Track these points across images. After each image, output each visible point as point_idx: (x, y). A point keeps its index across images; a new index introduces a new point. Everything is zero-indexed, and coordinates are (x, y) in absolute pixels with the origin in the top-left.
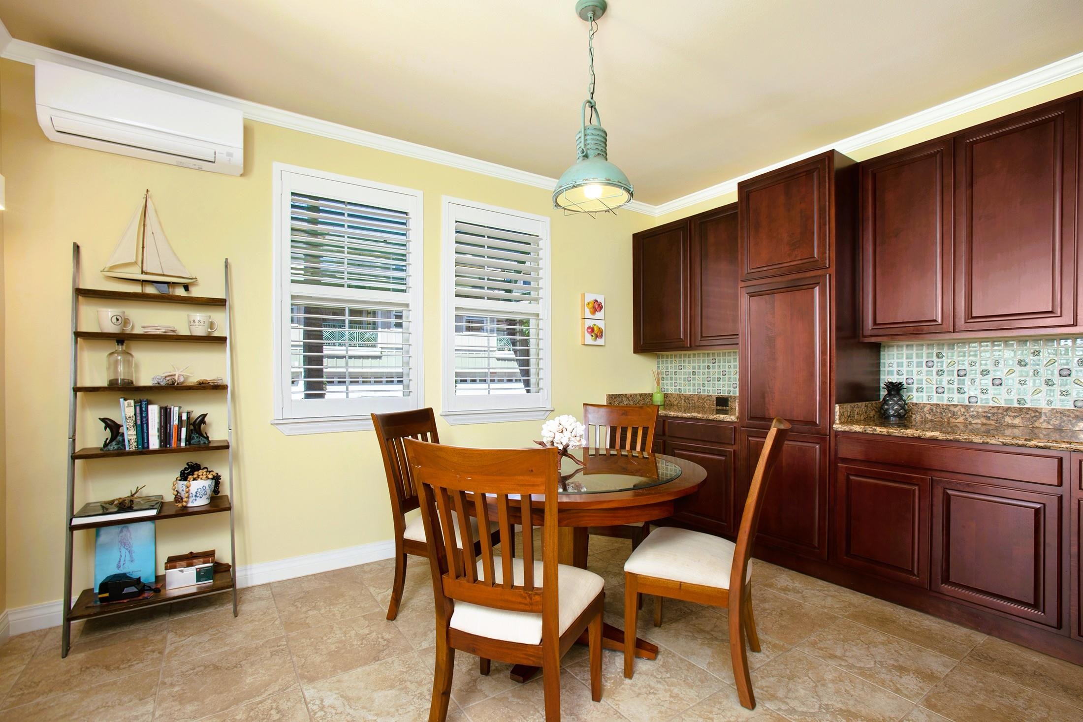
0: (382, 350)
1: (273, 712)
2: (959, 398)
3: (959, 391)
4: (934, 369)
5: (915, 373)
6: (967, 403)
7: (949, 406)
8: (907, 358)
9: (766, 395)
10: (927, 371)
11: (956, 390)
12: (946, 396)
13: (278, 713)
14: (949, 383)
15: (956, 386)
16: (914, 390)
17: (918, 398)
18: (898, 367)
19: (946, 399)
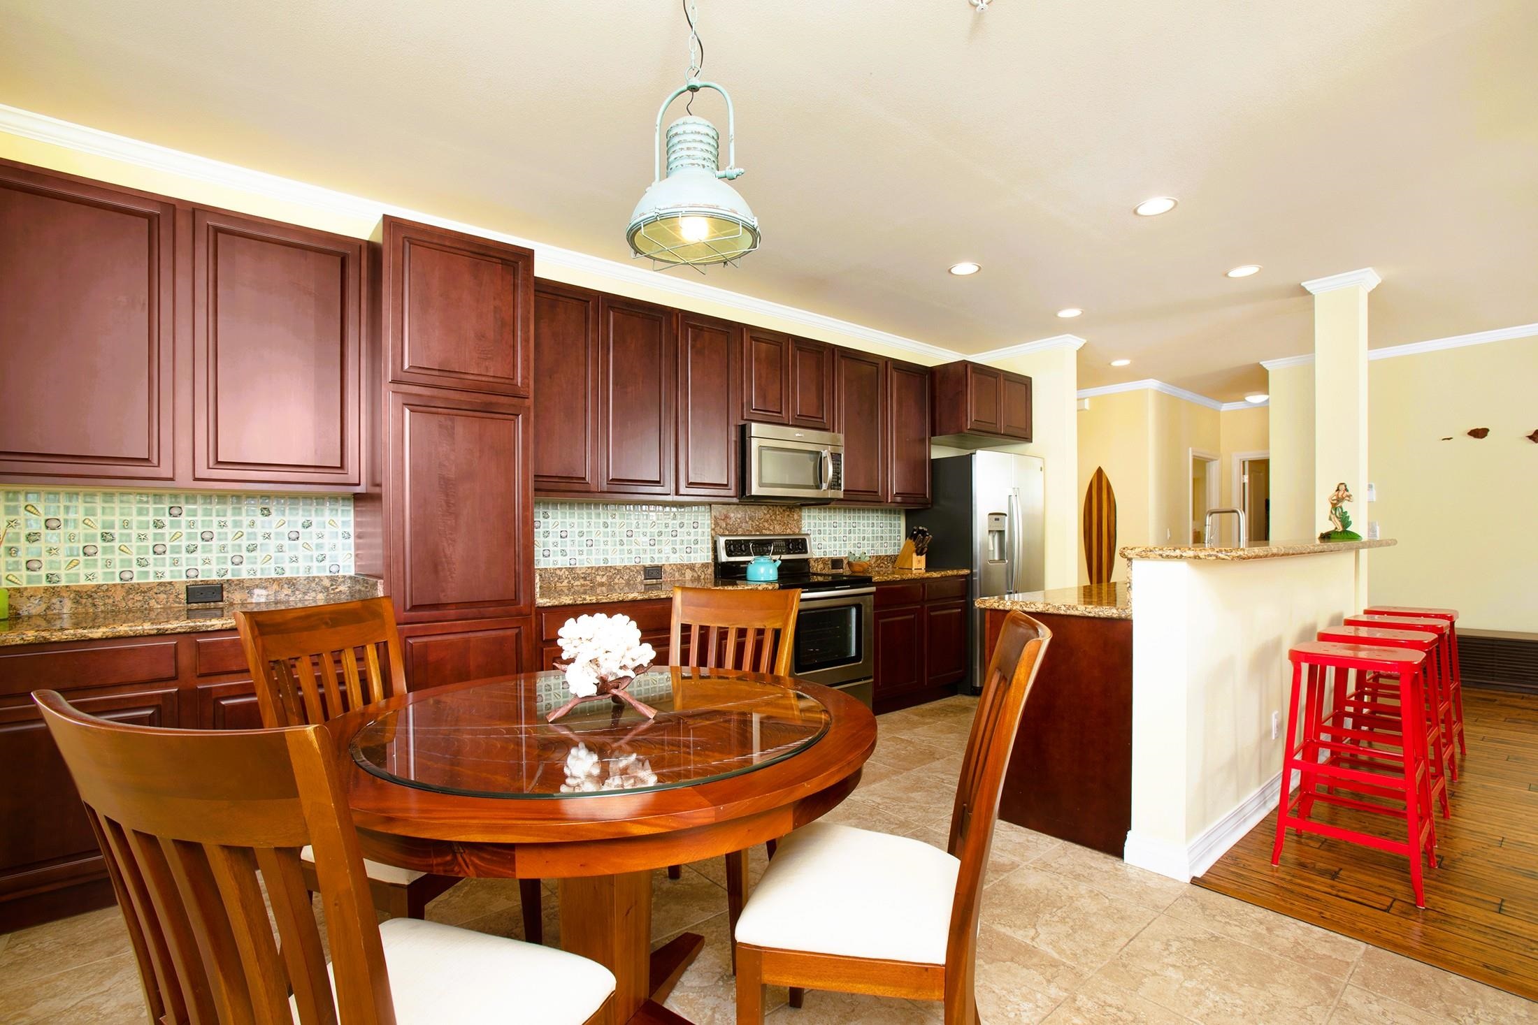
1: (1174, 949)
9: (440, 568)
13: (1171, 945)
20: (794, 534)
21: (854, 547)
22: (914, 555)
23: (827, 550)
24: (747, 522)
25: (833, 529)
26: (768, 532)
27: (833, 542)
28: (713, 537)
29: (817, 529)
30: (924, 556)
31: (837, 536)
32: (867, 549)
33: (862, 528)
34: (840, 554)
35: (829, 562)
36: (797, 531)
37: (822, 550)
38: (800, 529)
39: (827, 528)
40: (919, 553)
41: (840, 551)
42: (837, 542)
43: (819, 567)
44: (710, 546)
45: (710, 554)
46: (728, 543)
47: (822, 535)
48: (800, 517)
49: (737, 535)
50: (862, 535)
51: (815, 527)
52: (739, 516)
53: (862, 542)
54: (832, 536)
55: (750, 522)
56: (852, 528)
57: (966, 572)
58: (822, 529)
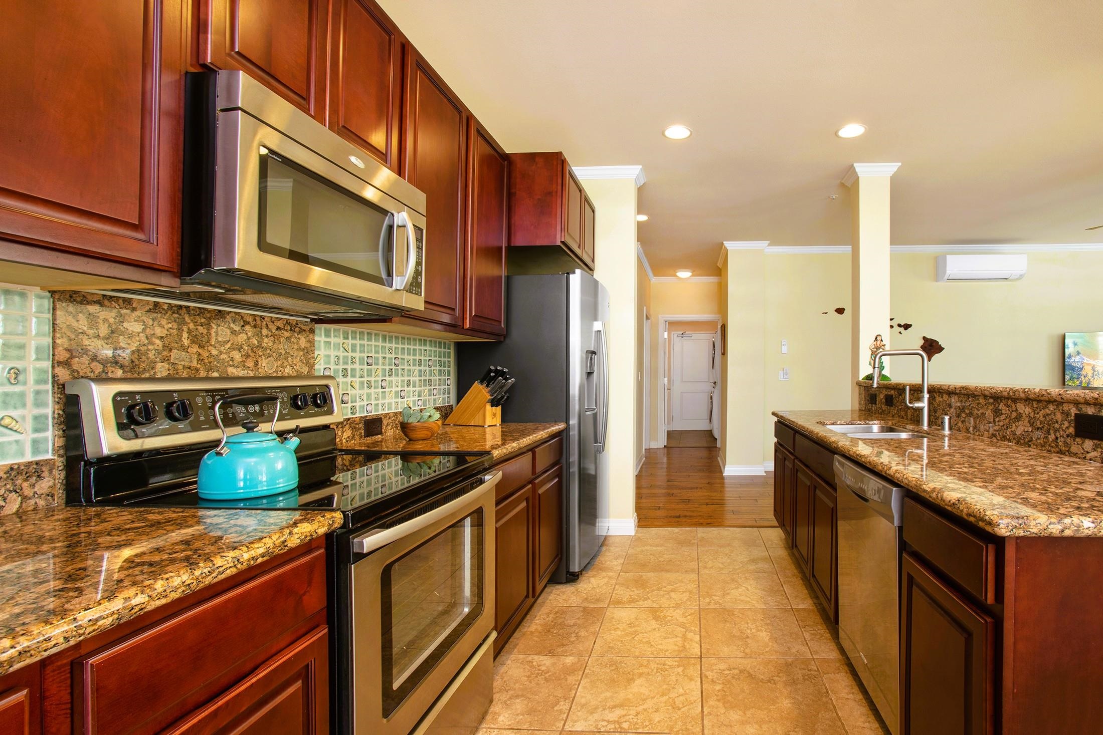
20: (299, 377)
21: (396, 397)
22: (488, 406)
23: (357, 404)
24: (184, 349)
25: (366, 367)
26: (241, 373)
27: (366, 390)
28: (59, 387)
29: (341, 367)
30: (499, 408)
31: (372, 379)
32: (412, 399)
33: (406, 367)
34: (377, 410)
35: (361, 425)
36: (305, 370)
37: (349, 405)
38: (311, 367)
39: (357, 366)
40: (494, 403)
41: (377, 405)
42: (372, 390)
43: (345, 435)
44: (50, 409)
45: (51, 437)
46: (119, 400)
47: (349, 379)
48: (312, 343)
49: (153, 380)
50: (406, 379)
51: (337, 363)
52: (159, 332)
53: (406, 388)
54: (365, 379)
55: (195, 349)
56: (394, 367)
57: (561, 426)
58: (349, 367)
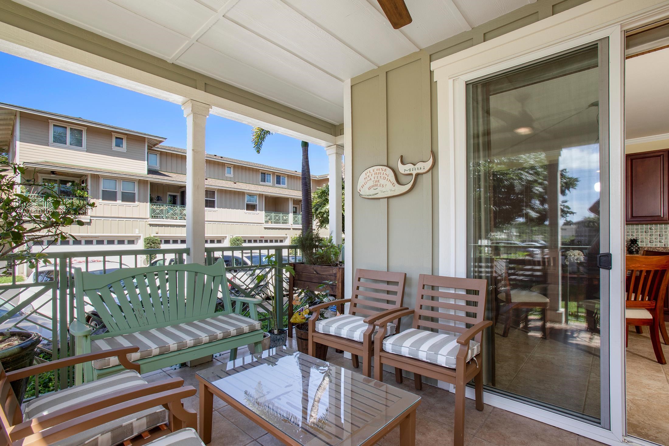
0: (91, 218)
2: (660, 245)
3: (660, 242)
4: (649, 234)
5: (640, 235)
6: (664, 246)
7: (656, 247)
8: (636, 230)
10: (645, 235)
11: (659, 242)
12: (654, 244)
14: (655, 239)
15: (658, 240)
16: (640, 242)
17: (641, 244)
18: (632, 233)
19: (654, 245)
